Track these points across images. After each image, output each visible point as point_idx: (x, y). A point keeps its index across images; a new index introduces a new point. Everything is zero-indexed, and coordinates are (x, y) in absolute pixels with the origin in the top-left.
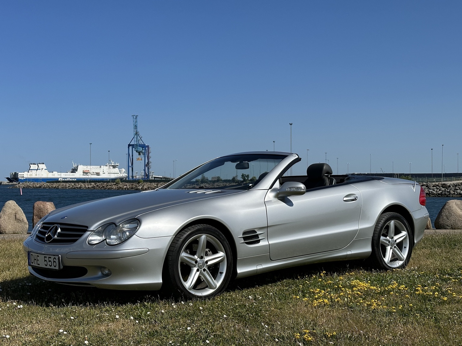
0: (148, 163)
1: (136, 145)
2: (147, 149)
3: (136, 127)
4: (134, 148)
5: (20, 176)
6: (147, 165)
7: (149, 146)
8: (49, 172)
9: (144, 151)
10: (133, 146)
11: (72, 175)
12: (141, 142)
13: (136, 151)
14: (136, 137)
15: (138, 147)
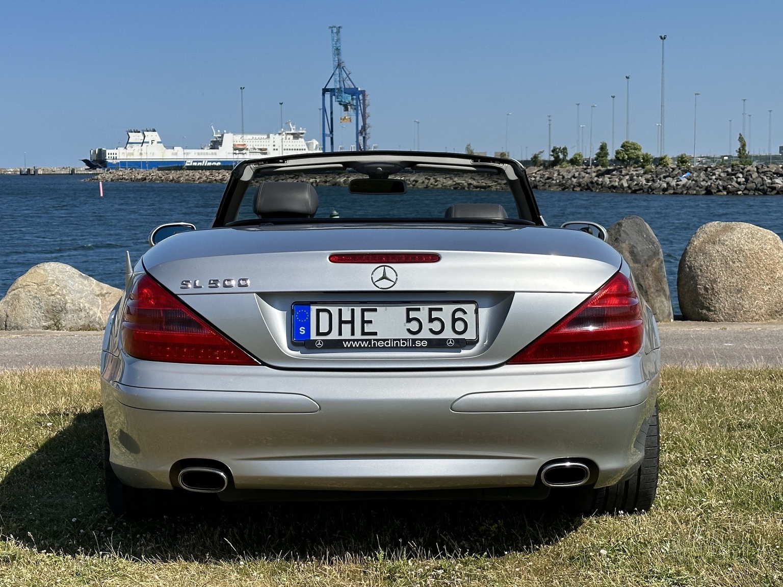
0: (364, 128)
1: (340, 89)
2: (361, 97)
3: (337, 51)
4: (334, 97)
5: (110, 156)
6: (362, 132)
7: (364, 91)
8: (167, 147)
9: (355, 101)
10: (332, 91)
11: (212, 154)
12: (348, 85)
13: (338, 103)
14: (337, 72)
15: (343, 94)
